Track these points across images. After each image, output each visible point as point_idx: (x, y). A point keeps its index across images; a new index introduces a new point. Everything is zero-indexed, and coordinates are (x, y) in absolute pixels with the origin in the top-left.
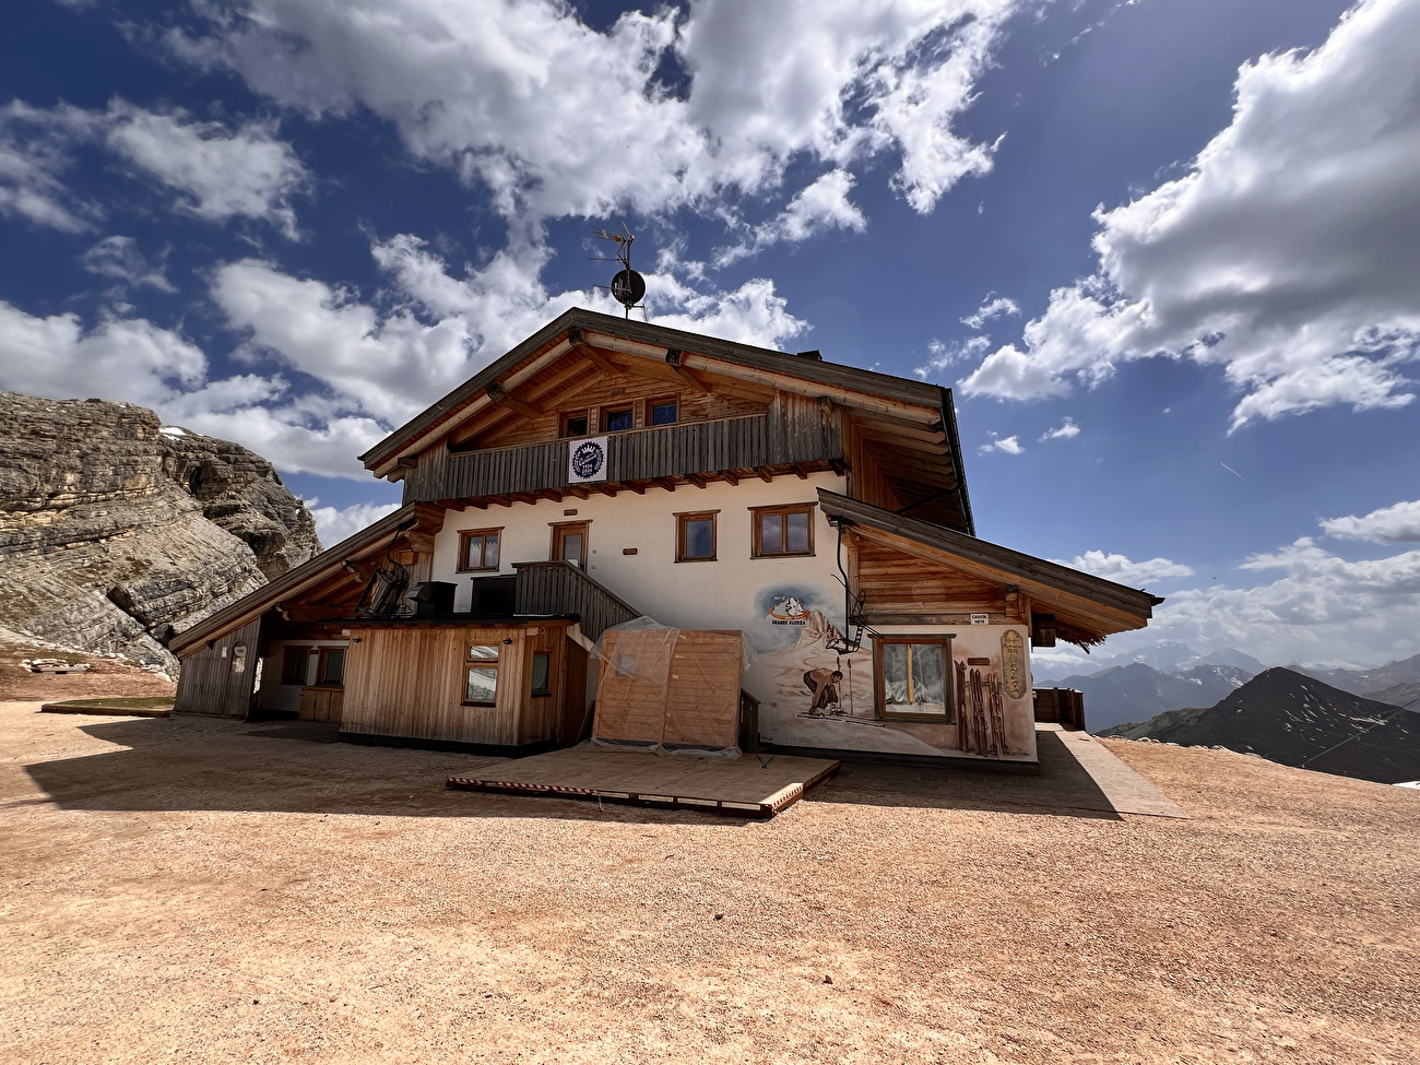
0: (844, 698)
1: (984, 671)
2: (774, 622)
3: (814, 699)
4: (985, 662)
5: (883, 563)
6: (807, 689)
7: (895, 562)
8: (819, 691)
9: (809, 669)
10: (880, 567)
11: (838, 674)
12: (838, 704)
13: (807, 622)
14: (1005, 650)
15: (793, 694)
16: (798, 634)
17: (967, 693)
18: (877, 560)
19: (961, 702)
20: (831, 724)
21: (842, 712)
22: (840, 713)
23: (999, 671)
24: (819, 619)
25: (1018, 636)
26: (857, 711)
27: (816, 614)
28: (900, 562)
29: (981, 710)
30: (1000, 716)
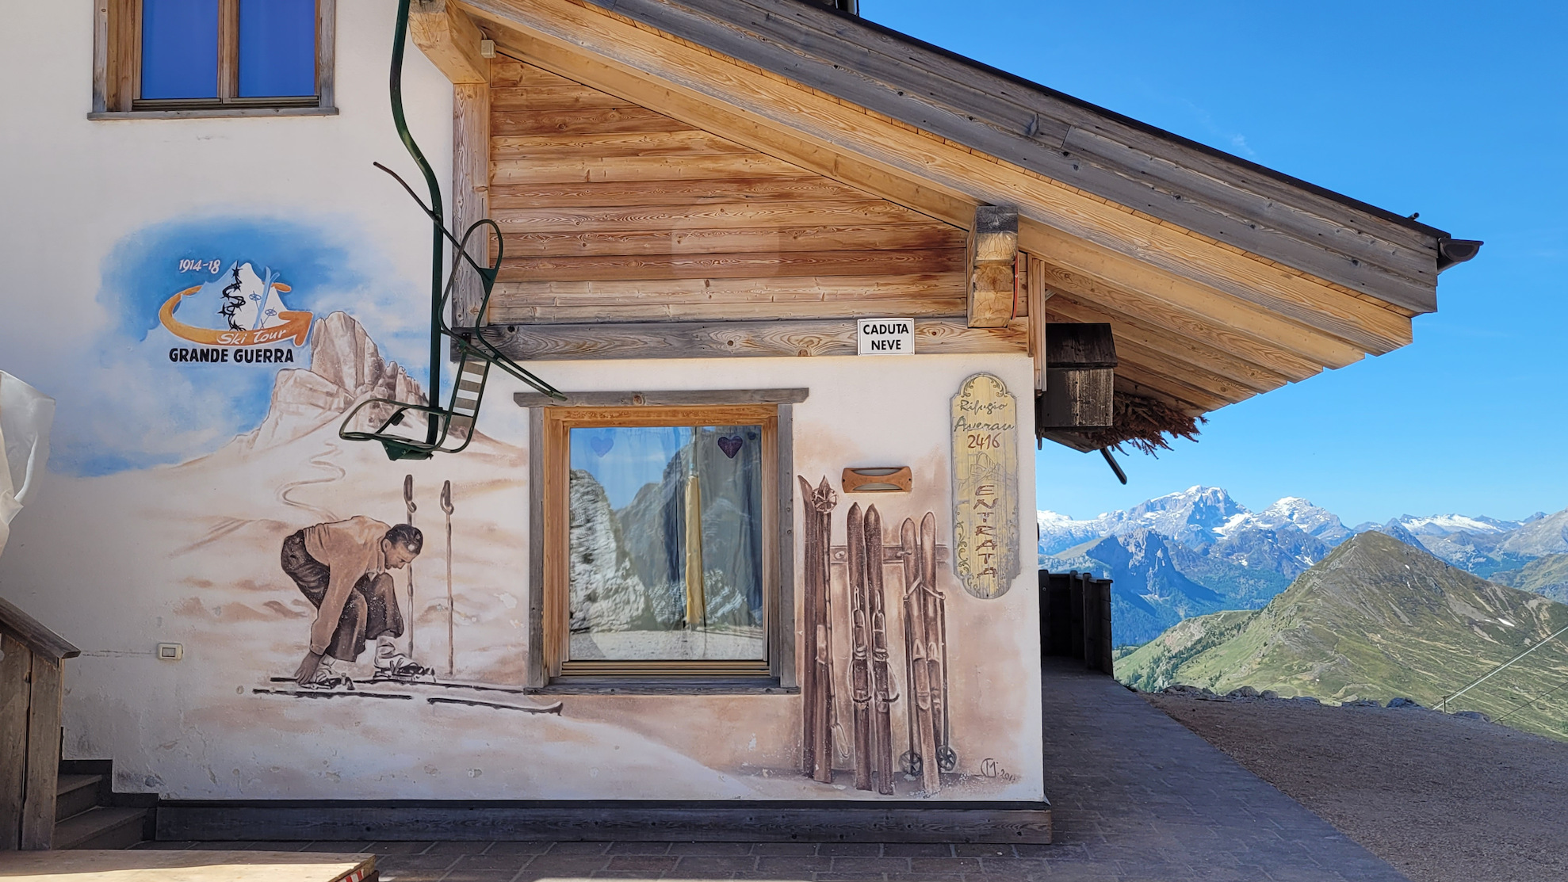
0: (424, 620)
1: (890, 508)
2: (178, 355)
3: (317, 627)
4: (894, 477)
5: (574, 143)
6: (291, 594)
7: (617, 141)
8: (335, 598)
9: (300, 520)
10: (565, 155)
11: (406, 535)
12: (402, 643)
13: (301, 353)
14: (962, 436)
15: (240, 612)
16: (262, 399)
17: (836, 587)
18: (557, 130)
19: (817, 616)
20: (373, 712)
21: (417, 669)
22: (409, 672)
23: (940, 511)
24: (342, 344)
25: (1005, 391)
26: (469, 663)
27: (335, 323)
28: (635, 140)
29: (878, 640)
30: (936, 656)
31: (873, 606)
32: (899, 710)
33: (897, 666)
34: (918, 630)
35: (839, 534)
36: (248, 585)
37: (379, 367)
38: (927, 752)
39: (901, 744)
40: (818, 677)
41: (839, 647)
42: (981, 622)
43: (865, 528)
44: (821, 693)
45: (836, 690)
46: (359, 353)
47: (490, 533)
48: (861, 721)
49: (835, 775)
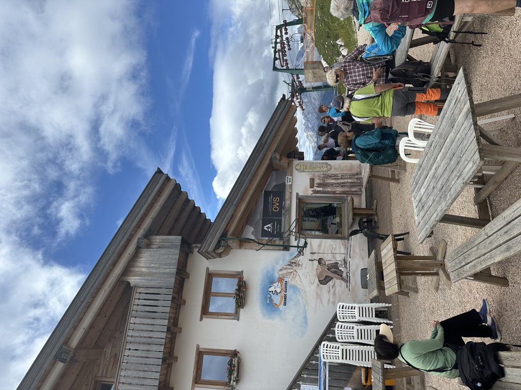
1: (317, 181)
2: (285, 304)
4: (312, 180)
8: (331, 275)
9: (317, 280)
13: (286, 279)
14: (305, 170)
15: (334, 293)
16: (294, 287)
17: (329, 190)
19: (334, 193)
20: (353, 268)
21: (344, 260)
23: (317, 174)
24: (284, 272)
26: (343, 250)
27: (281, 273)
29: (338, 183)
30: (340, 175)
31: (332, 184)
32: (349, 181)
33: (342, 181)
34: (336, 178)
35: (321, 189)
36: (329, 292)
37: (289, 265)
38: (356, 177)
39: (355, 181)
40: (344, 193)
41: (339, 190)
42: (335, 169)
43: (320, 185)
44: (347, 192)
45: (347, 190)
46: (286, 269)
47: (320, 246)
48: (351, 186)
49: (361, 191)
